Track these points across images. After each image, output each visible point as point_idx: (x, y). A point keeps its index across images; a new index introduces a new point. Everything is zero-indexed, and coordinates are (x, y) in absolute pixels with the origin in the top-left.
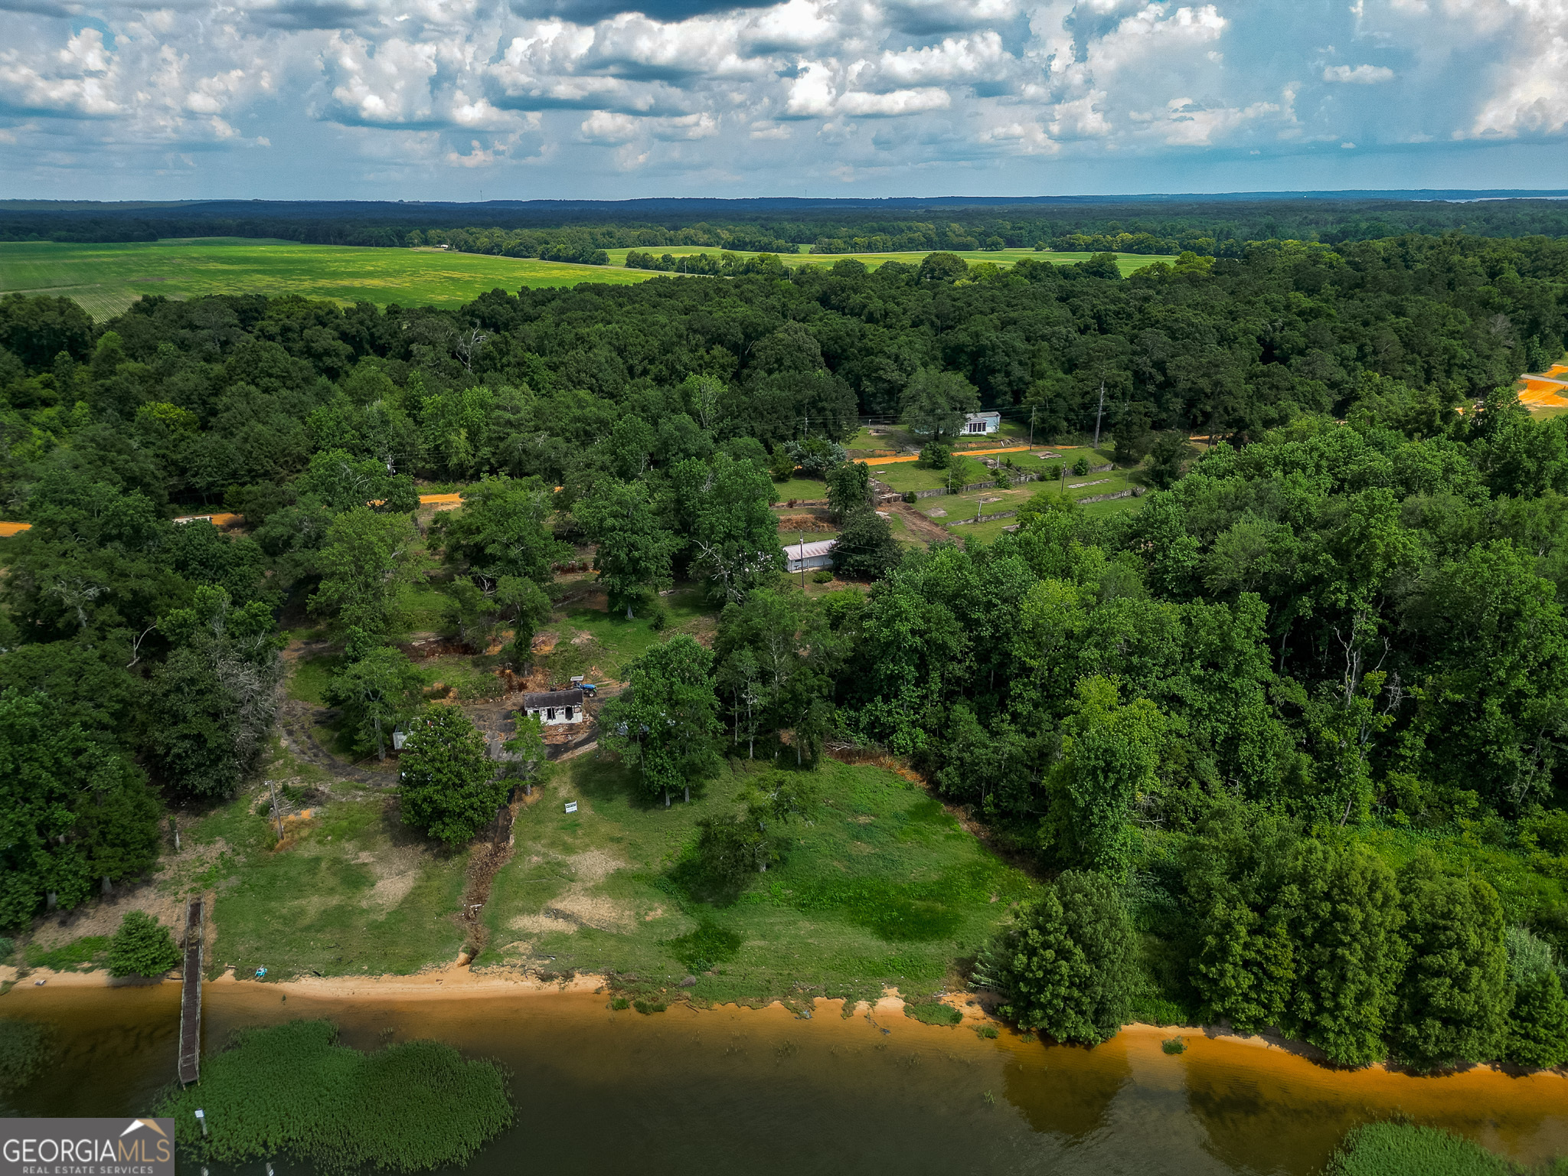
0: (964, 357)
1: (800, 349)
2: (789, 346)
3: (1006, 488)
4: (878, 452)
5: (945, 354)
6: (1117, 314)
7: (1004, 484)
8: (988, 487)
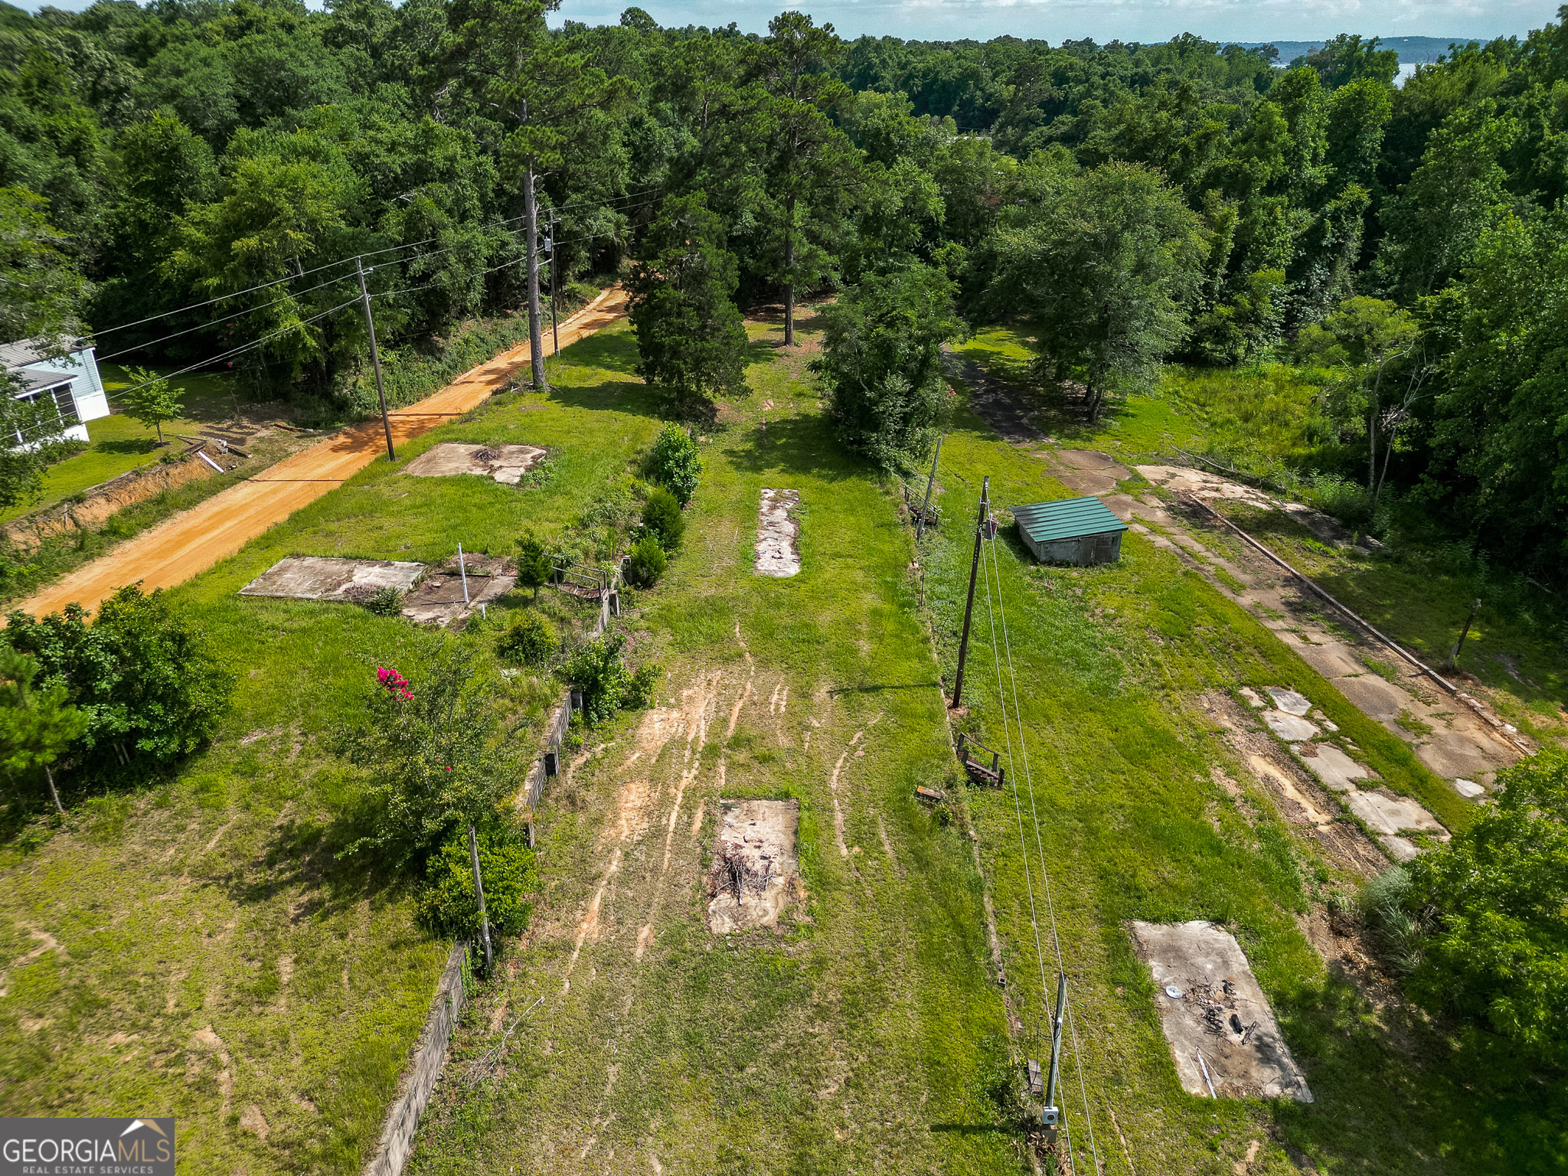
7: (613, 691)
8: (575, 748)
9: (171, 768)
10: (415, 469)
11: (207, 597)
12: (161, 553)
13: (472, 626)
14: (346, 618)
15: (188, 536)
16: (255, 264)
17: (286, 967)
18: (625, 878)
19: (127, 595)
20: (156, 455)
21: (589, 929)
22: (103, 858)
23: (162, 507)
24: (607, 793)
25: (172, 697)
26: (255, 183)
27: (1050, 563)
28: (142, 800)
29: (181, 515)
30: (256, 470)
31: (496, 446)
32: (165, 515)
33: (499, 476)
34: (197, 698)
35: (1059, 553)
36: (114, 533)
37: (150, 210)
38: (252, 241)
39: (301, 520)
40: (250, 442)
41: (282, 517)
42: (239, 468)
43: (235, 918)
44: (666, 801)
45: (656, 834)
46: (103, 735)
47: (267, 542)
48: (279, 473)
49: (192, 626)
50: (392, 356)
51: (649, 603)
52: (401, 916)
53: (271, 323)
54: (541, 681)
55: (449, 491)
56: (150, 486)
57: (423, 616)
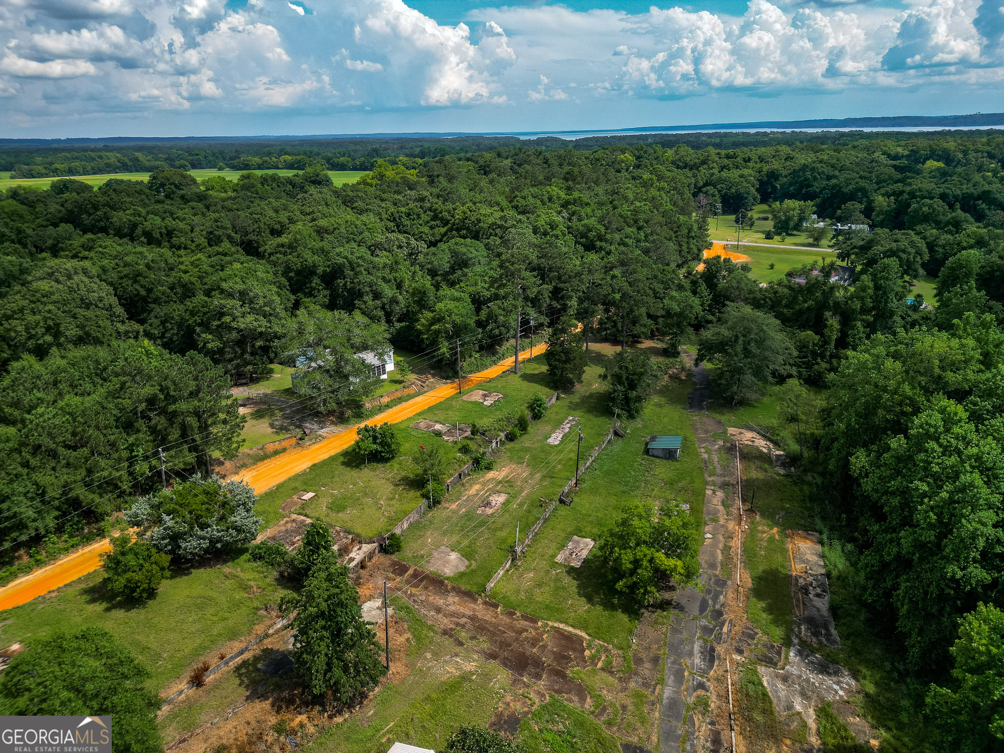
0: (316, 281)
1: (87, 305)
2: (65, 303)
3: (489, 468)
4: (270, 448)
5: (290, 280)
6: (408, 215)
7: (483, 463)
8: (469, 475)
9: (387, 460)
10: (465, 398)
11: (402, 426)
12: (396, 413)
13: (456, 443)
14: (430, 435)
15: (404, 409)
16: (437, 332)
17: (397, 496)
18: (467, 500)
19: (386, 424)
20: (402, 385)
21: (454, 506)
22: (372, 474)
23: (400, 400)
24: (471, 486)
25: (389, 446)
26: (441, 310)
27: (653, 456)
28: (380, 465)
29: (404, 403)
30: (426, 392)
31: (490, 393)
32: (400, 403)
33: (485, 403)
34: (393, 447)
35: (656, 453)
36: (388, 406)
37: (416, 308)
38: (437, 327)
39: (431, 409)
40: (427, 382)
41: (426, 408)
42: (422, 391)
43: (392, 487)
44: (483, 489)
45: (477, 495)
46: (376, 450)
47: (419, 414)
48: (431, 394)
49: (395, 432)
50: (477, 355)
51: (510, 445)
52: (418, 494)
53: (439, 349)
54: (466, 458)
55: (470, 405)
56: (398, 394)
57: (446, 438)
